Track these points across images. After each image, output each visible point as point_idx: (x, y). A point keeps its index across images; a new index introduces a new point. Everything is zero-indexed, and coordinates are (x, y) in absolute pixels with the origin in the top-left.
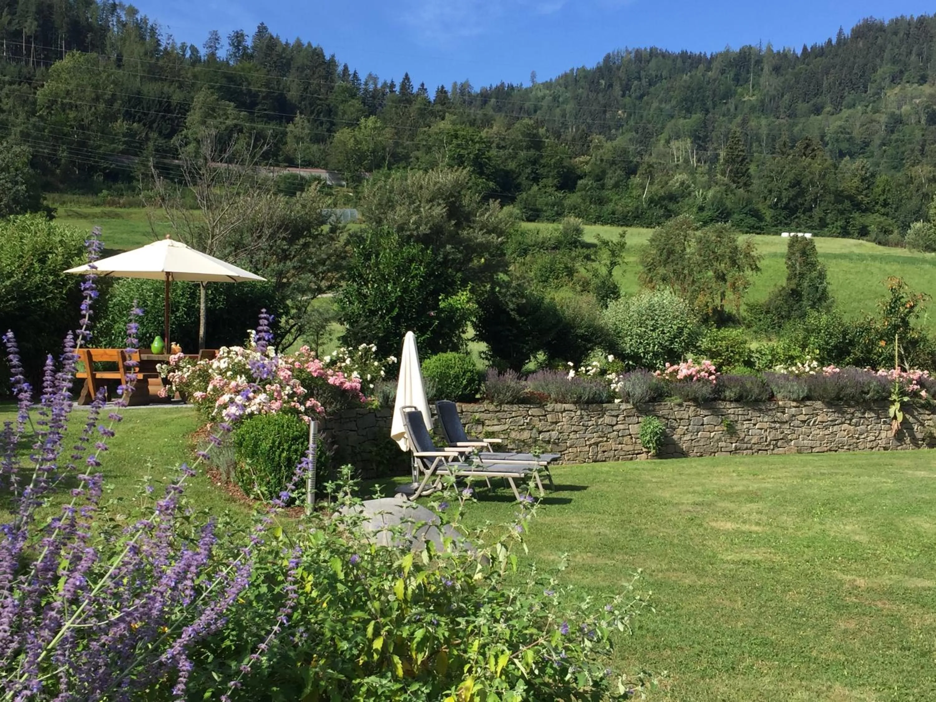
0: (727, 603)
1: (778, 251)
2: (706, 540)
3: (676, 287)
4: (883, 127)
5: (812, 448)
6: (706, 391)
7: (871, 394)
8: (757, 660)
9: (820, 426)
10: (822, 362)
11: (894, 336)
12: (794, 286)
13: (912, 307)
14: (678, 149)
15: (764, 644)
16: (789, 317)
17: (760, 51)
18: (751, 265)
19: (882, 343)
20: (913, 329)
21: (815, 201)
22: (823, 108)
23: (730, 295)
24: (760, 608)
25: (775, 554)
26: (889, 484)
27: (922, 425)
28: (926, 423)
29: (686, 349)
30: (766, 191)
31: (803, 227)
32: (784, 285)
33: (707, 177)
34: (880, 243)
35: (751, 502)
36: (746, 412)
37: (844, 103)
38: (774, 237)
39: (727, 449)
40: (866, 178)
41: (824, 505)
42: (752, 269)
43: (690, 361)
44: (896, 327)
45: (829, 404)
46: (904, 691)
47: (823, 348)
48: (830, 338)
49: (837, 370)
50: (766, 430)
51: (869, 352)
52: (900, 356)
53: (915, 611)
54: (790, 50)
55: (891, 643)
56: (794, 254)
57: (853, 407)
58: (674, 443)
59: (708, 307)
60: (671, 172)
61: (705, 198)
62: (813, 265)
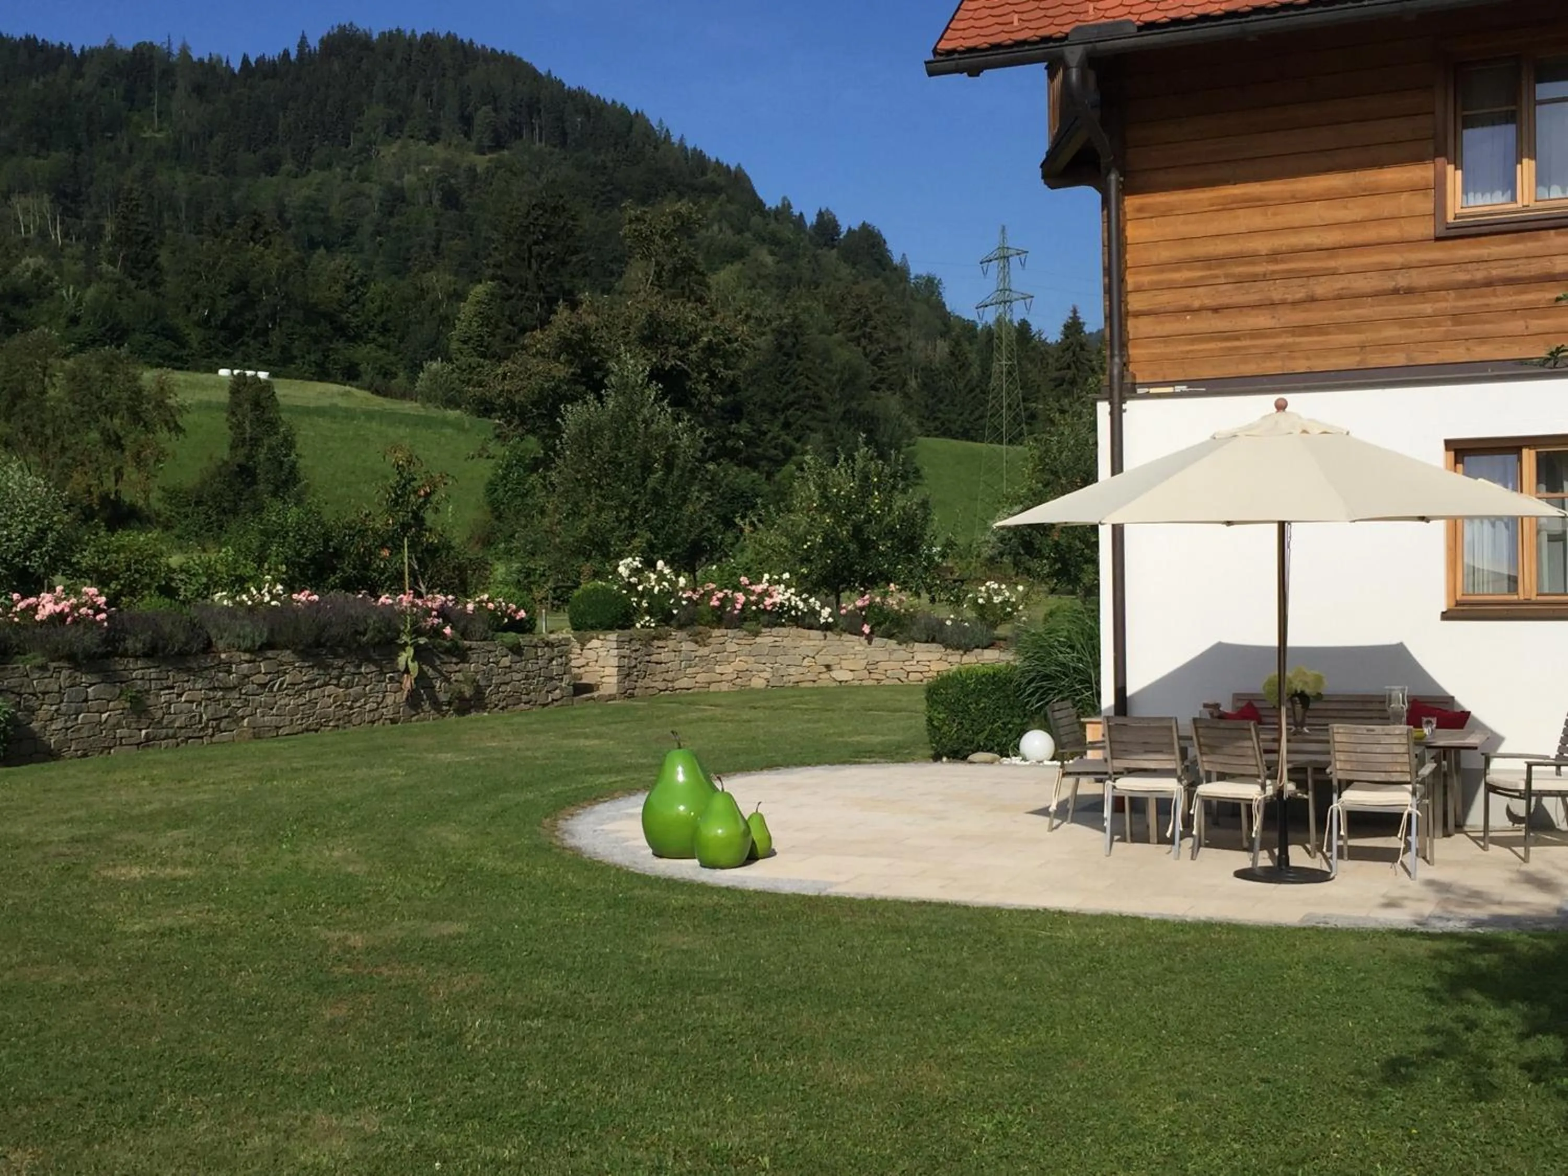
0: (132, 1006)
1: (214, 400)
2: (93, 902)
3: (32, 458)
4: (377, 206)
5: (278, 728)
6: (91, 640)
7: (369, 635)
8: (186, 1096)
9: (291, 692)
10: (291, 587)
11: (402, 541)
12: (241, 460)
13: (427, 495)
14: (26, 211)
15: (196, 1066)
16: (235, 512)
17: (170, 54)
18: (167, 423)
19: (385, 553)
20: (430, 530)
21: (272, 317)
22: (279, 164)
23: (131, 473)
24: (191, 1006)
25: (217, 912)
26: (398, 776)
27: (447, 680)
28: (454, 677)
29: (52, 569)
30: (189, 296)
31: (254, 361)
32: (225, 458)
33: (82, 265)
34: (377, 392)
35: (177, 827)
36: (164, 675)
37: (313, 160)
38: (205, 376)
39: (133, 740)
40: (353, 287)
41: (297, 820)
42: (170, 430)
43: (59, 588)
44: (405, 527)
45: (304, 654)
46: (422, 1103)
47: (293, 563)
48: (304, 545)
49: (316, 597)
50: (200, 704)
51: (366, 567)
52: (412, 573)
53: (439, 974)
54: (220, 61)
55: (403, 1030)
56: (239, 405)
57: (342, 657)
58: (33, 738)
59: (90, 493)
60: (14, 252)
61: (79, 303)
62: (272, 425)
